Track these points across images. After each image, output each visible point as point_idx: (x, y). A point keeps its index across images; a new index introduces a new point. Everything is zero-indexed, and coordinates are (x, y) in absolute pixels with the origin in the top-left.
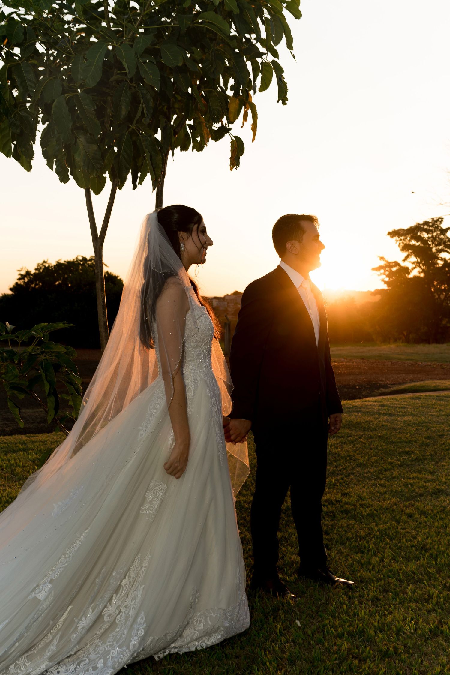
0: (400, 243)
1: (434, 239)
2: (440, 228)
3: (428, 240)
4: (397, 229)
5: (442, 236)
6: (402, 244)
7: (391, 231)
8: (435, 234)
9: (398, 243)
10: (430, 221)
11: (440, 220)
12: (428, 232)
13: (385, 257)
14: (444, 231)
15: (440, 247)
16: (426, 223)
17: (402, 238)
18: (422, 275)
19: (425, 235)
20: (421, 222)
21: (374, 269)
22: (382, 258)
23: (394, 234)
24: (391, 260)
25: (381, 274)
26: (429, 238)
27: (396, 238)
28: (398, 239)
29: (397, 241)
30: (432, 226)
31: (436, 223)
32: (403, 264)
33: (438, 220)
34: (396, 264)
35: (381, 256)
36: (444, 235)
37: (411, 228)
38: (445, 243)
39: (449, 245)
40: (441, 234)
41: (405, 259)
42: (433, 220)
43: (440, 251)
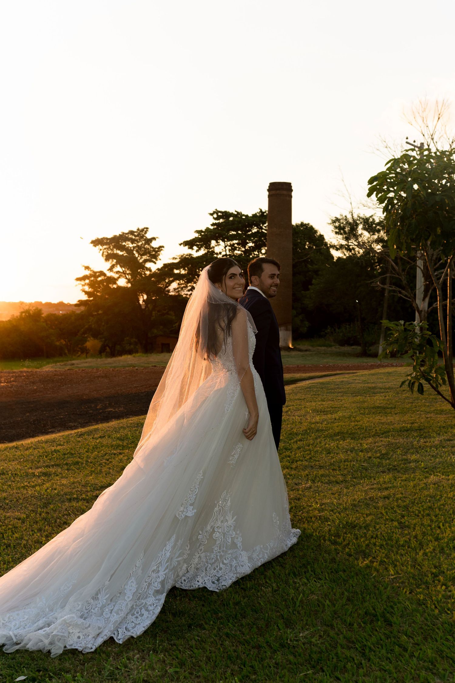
0: (103, 252)
1: (139, 249)
2: (145, 238)
3: (133, 250)
4: (100, 237)
5: (147, 246)
6: (106, 253)
7: (94, 239)
8: (140, 244)
9: (101, 252)
10: (135, 230)
11: (145, 230)
12: (133, 241)
13: (90, 267)
14: (148, 241)
15: (145, 257)
16: (132, 232)
17: (105, 247)
18: (129, 285)
19: (130, 245)
20: (127, 231)
21: (78, 279)
22: (87, 268)
23: (97, 242)
24: (97, 269)
25: (85, 284)
26: (134, 247)
27: (100, 247)
28: (101, 247)
29: (101, 250)
30: (137, 236)
31: (141, 233)
32: (109, 274)
33: (143, 230)
34: (102, 273)
35: (86, 265)
36: (149, 244)
37: (115, 236)
38: (149, 253)
39: (154, 254)
40: (145, 244)
41: (111, 269)
42: (138, 229)
43: (146, 261)
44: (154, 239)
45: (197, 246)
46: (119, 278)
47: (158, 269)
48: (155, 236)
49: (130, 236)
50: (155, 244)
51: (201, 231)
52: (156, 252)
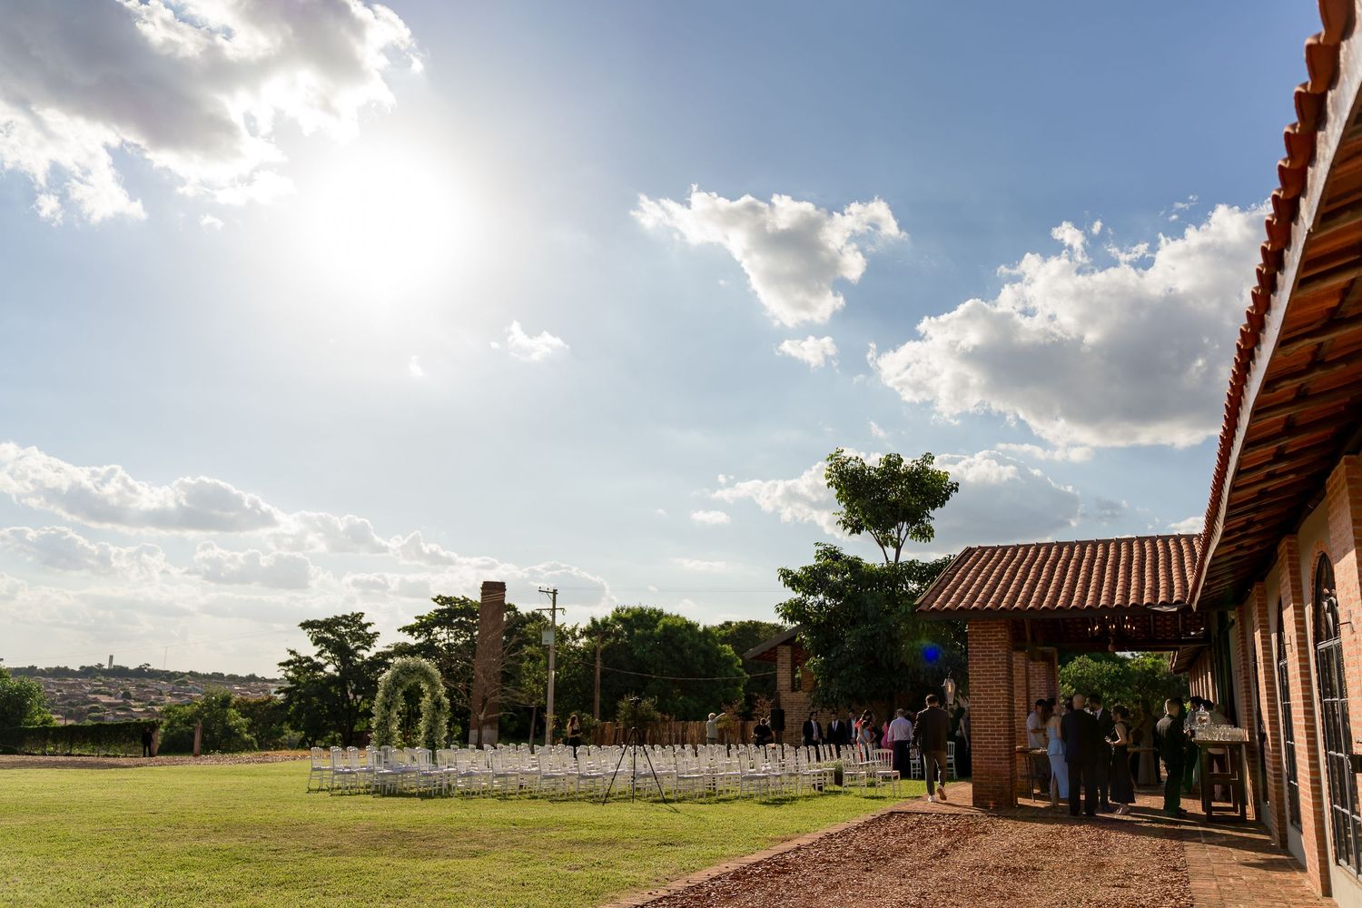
0: (312, 636)
1: (352, 635)
2: (359, 623)
3: (345, 636)
4: (310, 620)
5: (361, 632)
6: (314, 638)
7: (303, 622)
9: (310, 636)
10: (349, 615)
11: (360, 615)
12: (346, 626)
13: (296, 651)
14: (364, 627)
15: (357, 644)
16: (345, 617)
17: (315, 630)
18: (338, 674)
19: (342, 630)
20: (340, 616)
21: (280, 664)
22: (293, 652)
23: (305, 625)
24: (303, 654)
25: (289, 669)
26: (346, 633)
27: (309, 630)
29: (310, 634)
30: (351, 621)
32: (316, 660)
33: (357, 615)
34: (308, 659)
35: (292, 649)
36: (364, 630)
37: (327, 620)
38: (363, 639)
39: (369, 640)
40: (360, 629)
41: (319, 655)
42: (353, 614)
43: (358, 648)
44: (369, 624)
45: (419, 631)
46: (327, 664)
47: (370, 658)
48: (371, 622)
49: (344, 621)
50: (370, 630)
51: (422, 617)
52: (370, 638)
